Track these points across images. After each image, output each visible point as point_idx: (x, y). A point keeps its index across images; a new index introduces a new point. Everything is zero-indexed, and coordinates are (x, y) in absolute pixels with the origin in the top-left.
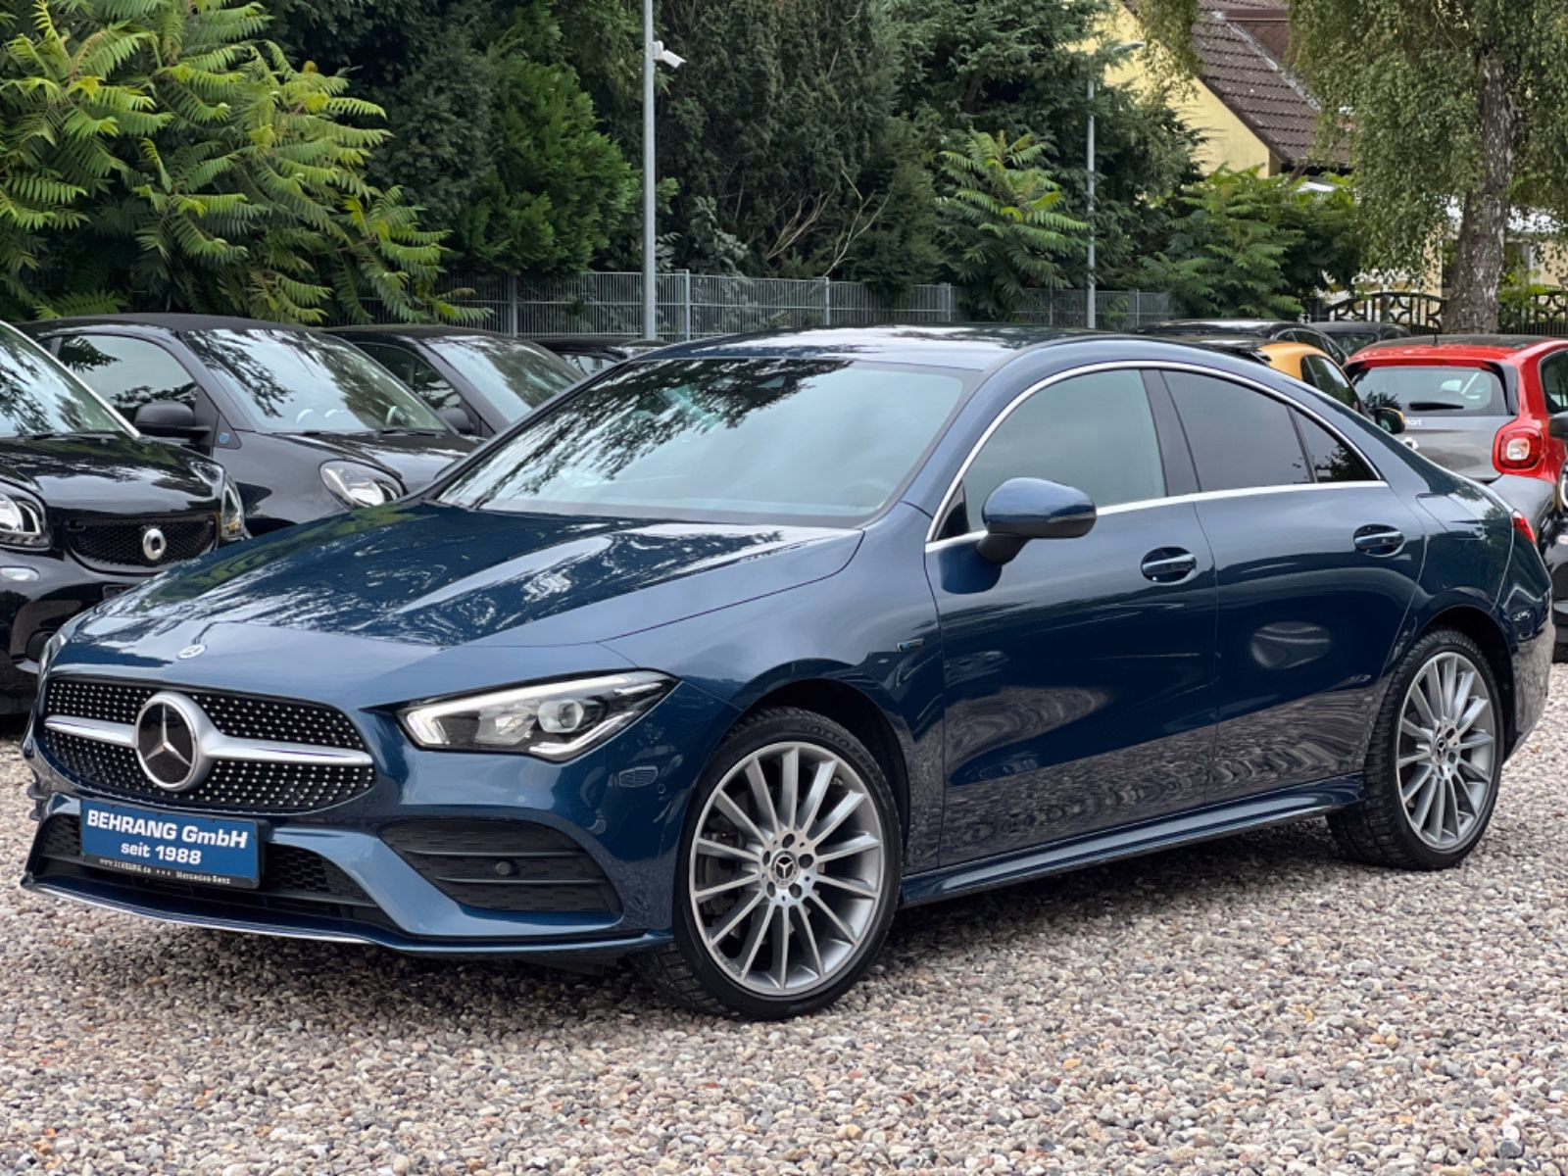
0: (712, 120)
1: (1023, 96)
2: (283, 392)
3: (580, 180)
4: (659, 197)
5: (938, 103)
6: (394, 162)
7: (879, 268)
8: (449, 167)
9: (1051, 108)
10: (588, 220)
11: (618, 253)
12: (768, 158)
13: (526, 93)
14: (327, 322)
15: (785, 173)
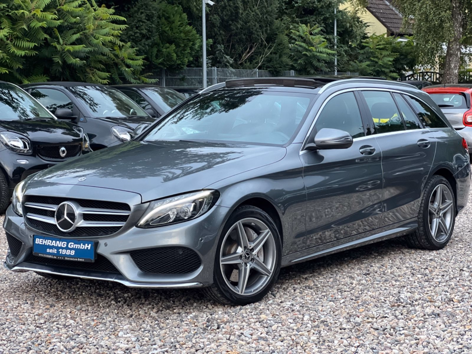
0: (222, 21)
1: (315, 13)
2: (97, 105)
3: (184, 40)
4: (207, 45)
5: (289, 15)
6: (128, 35)
7: (273, 66)
8: (145, 36)
9: (323, 16)
10: (186, 52)
11: (195, 62)
12: (239, 33)
13: (167, 14)
14: (109, 84)
15: (244, 37)
